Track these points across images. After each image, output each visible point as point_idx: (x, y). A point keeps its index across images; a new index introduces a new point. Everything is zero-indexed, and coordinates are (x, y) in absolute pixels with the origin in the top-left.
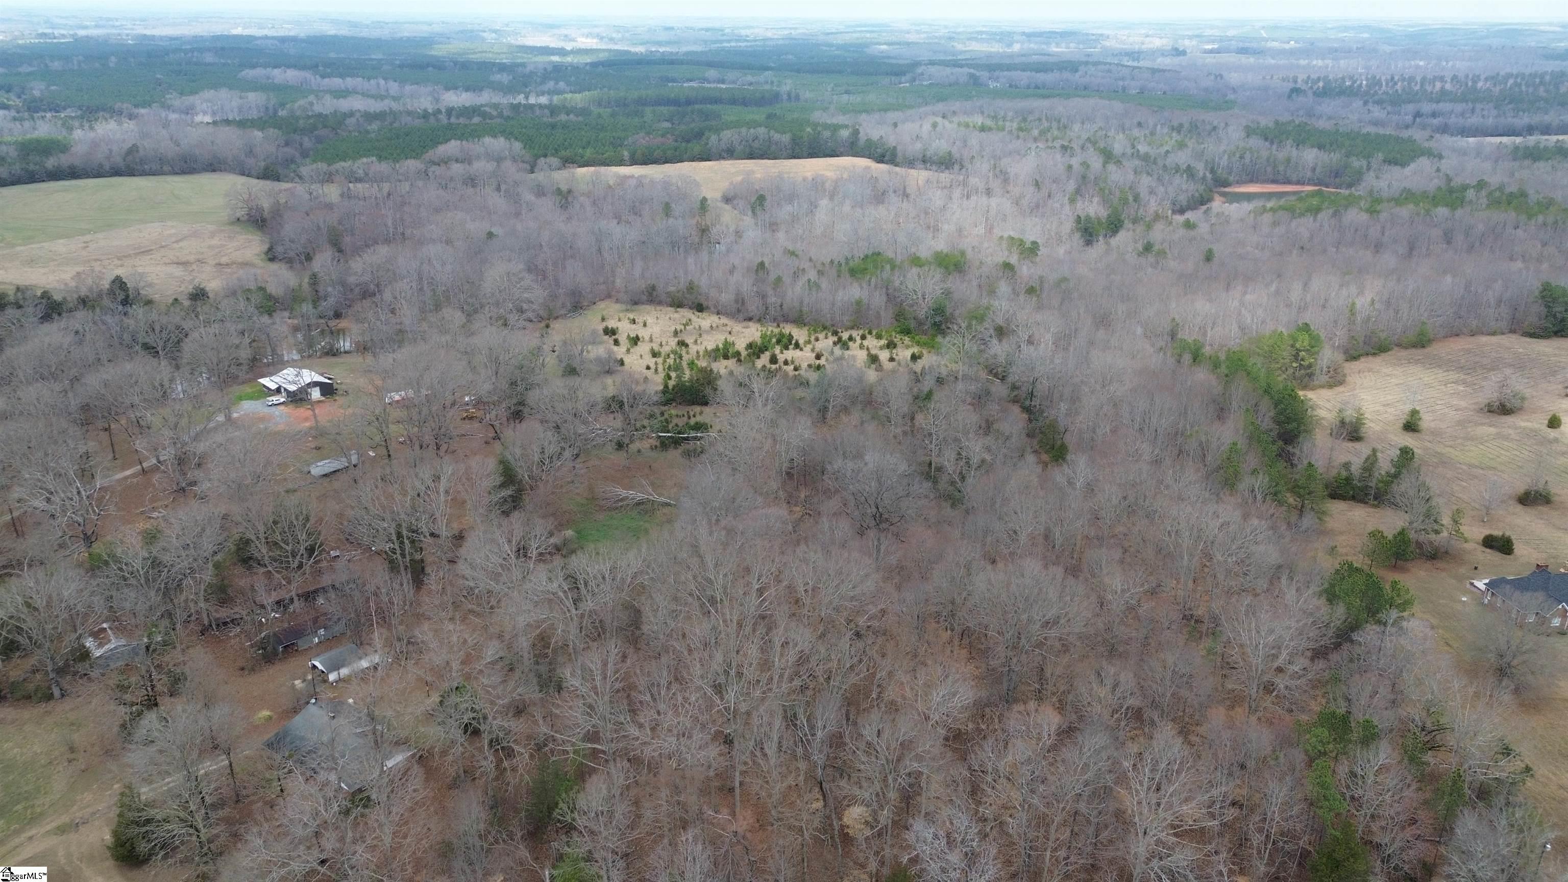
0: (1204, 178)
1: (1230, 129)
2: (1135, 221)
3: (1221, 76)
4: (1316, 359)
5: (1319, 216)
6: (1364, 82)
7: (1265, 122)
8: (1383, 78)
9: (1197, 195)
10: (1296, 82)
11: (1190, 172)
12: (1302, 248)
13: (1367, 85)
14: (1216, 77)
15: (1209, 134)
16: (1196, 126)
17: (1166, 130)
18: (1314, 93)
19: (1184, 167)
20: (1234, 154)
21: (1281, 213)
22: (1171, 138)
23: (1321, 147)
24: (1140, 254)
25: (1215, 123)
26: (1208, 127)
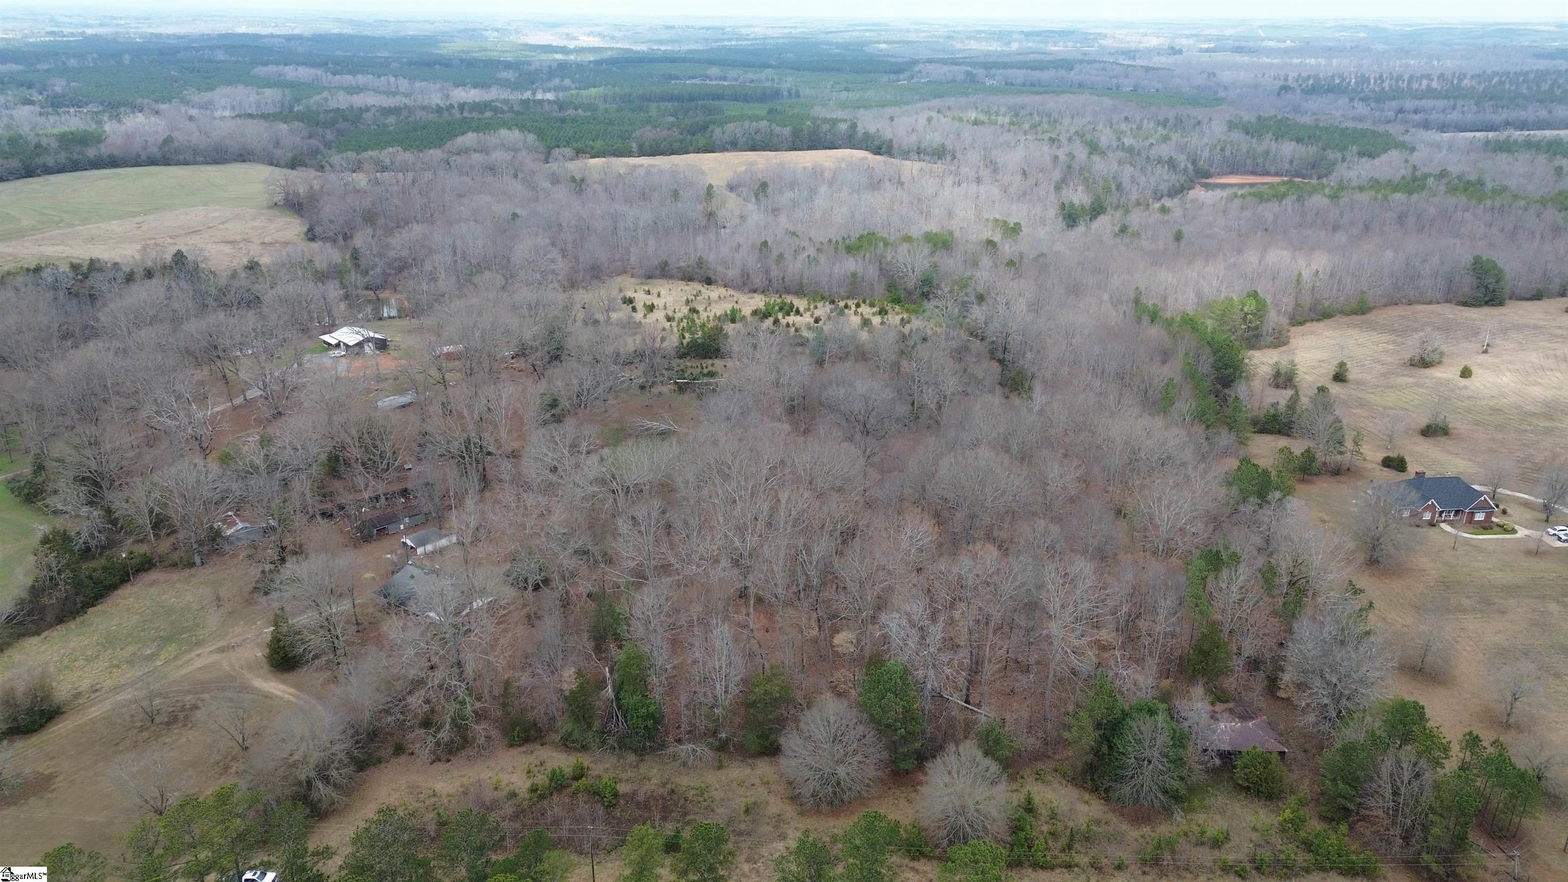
0: (1185, 169)
1: (1213, 123)
2: (1117, 208)
3: (1214, 74)
4: (1262, 322)
5: (1284, 202)
6: (1353, 81)
7: (1248, 117)
8: (1372, 76)
9: (1178, 185)
10: (1286, 79)
11: (1172, 164)
12: (1266, 230)
13: (1355, 83)
14: (1209, 74)
15: (1194, 128)
16: (1181, 121)
17: (1152, 125)
18: (1303, 91)
19: (1167, 159)
20: (1215, 146)
21: (1249, 199)
22: (1156, 132)
23: (1299, 140)
24: (1116, 235)
25: (1200, 117)
26: (1193, 122)
